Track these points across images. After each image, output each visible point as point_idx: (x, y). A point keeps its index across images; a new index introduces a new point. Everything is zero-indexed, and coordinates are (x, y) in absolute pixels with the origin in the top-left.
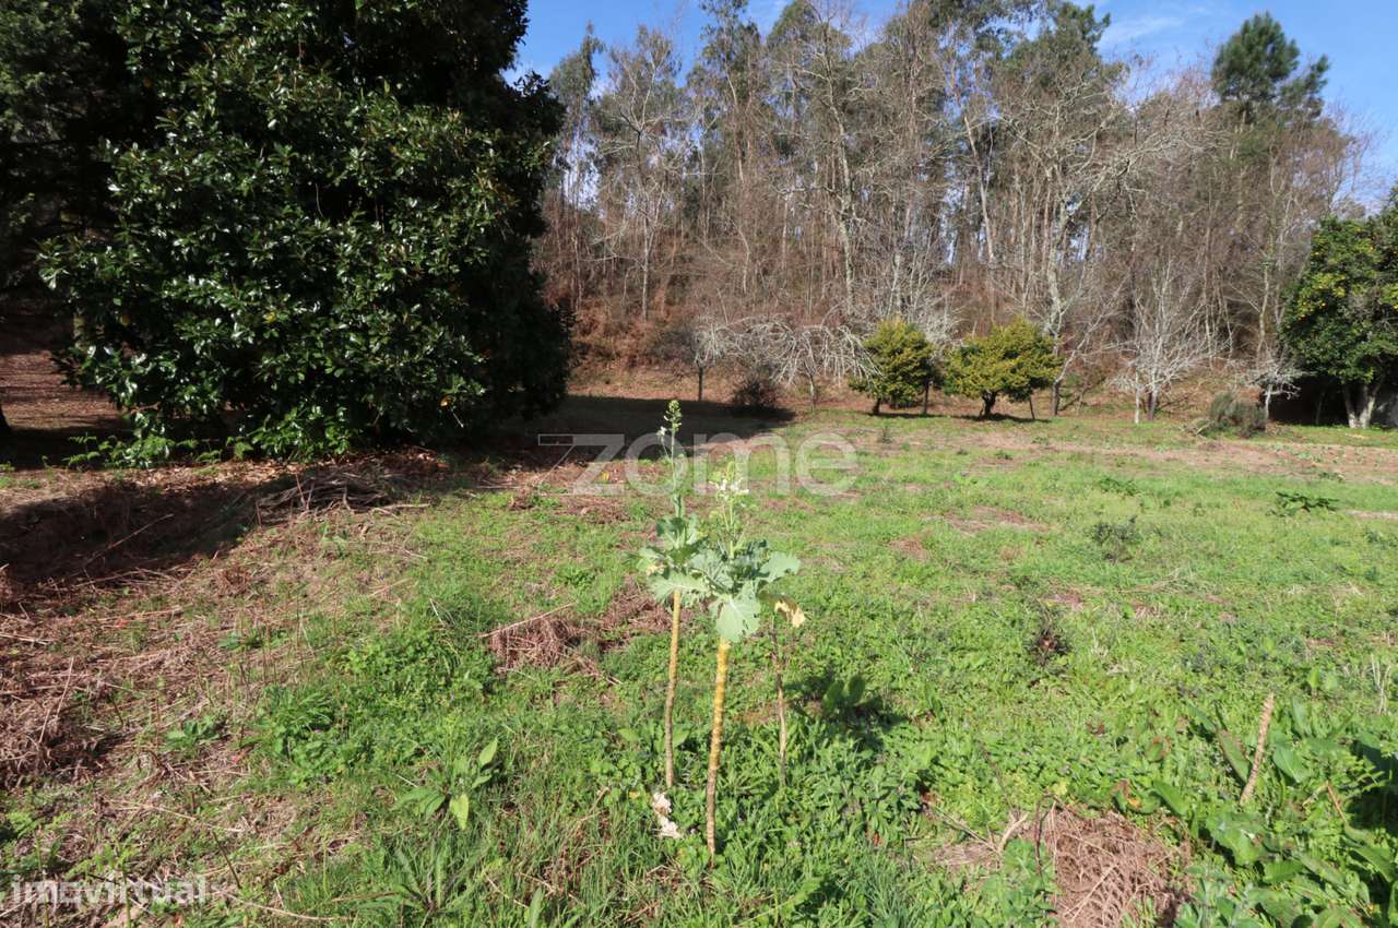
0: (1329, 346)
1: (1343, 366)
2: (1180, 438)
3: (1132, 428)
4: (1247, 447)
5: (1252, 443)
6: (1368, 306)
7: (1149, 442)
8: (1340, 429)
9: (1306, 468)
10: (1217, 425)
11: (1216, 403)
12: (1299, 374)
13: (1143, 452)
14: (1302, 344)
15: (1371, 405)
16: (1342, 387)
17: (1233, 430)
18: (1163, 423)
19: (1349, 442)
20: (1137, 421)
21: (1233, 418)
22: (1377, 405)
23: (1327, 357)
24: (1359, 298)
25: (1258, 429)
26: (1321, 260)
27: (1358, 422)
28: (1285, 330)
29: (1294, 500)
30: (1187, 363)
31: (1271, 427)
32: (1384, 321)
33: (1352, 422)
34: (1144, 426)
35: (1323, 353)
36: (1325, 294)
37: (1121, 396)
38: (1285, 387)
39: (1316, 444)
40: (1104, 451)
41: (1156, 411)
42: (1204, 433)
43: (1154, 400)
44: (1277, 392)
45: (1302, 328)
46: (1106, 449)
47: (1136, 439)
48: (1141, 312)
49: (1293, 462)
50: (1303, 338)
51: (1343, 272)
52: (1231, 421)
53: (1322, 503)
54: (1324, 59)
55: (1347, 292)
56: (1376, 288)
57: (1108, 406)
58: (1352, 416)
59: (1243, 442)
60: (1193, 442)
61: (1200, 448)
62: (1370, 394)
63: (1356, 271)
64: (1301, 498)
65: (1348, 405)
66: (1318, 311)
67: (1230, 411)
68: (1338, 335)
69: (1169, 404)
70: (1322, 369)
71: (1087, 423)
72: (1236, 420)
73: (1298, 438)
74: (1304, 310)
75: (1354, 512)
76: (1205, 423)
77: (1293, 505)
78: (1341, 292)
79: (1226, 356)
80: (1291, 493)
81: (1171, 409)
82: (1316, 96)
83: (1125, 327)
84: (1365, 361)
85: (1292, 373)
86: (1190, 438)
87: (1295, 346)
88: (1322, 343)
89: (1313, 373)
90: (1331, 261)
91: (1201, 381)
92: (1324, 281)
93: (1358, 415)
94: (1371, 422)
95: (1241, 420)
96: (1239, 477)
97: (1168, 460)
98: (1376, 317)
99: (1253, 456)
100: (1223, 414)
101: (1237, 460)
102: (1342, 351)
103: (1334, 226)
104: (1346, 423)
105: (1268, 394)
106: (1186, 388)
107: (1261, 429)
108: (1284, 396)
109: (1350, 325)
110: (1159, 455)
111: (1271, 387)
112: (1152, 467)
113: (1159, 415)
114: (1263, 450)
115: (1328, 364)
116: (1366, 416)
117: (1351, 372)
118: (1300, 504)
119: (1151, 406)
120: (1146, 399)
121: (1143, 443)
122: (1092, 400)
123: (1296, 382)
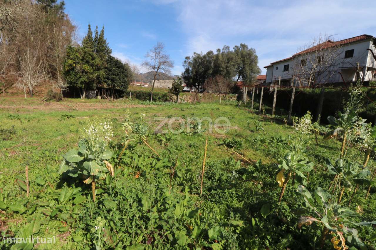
0: (74, 78)
1: (78, 84)
2: (39, 102)
3: (24, 100)
4: (58, 104)
5: (59, 103)
6: (81, 69)
7: (29, 104)
8: (79, 99)
9: (70, 108)
10: (50, 98)
11: (49, 92)
12: (68, 85)
13: (27, 107)
14: (68, 77)
15: (85, 93)
16: (78, 89)
17: (54, 100)
18: (35, 98)
19: (81, 102)
20: (26, 98)
21: (54, 96)
22: (86, 93)
23: (74, 81)
24: (78, 67)
25: (60, 99)
26: (69, 56)
27: (83, 97)
28: (63, 73)
29: (65, 116)
30: (39, 81)
31: (63, 99)
32: (84, 73)
33: (81, 97)
34: (28, 99)
35: (73, 80)
36: (71, 65)
37: (20, 90)
38: (65, 88)
39: (74, 103)
40: (13, 107)
41: (33, 95)
42: (46, 101)
43: (31, 91)
44: (64, 90)
45: (67, 73)
46: (14, 106)
47: (26, 103)
48: (22, 64)
49: (68, 107)
50: (68, 76)
51: (74, 60)
52: (53, 97)
53: (71, 116)
54: (63, 2)
55: (76, 65)
56: (82, 65)
57: (16, 93)
58: (81, 96)
59: (57, 103)
60: (43, 103)
61: (45, 105)
62: (84, 91)
63: (77, 61)
64: (67, 116)
65: (80, 93)
66: (70, 69)
67: (52, 95)
68: (75, 76)
69: (36, 92)
70: (73, 84)
71: (8, 98)
72: (54, 97)
73: (70, 101)
74: (67, 69)
75: (78, 117)
76: (47, 98)
77: (65, 117)
78: (74, 65)
79: (50, 79)
80: (64, 114)
81: (37, 94)
82: (63, 11)
83: (18, 68)
84: (82, 83)
85: (66, 85)
86: (42, 102)
87: (66, 78)
88: (72, 78)
89: (71, 85)
90: (71, 57)
91: (44, 86)
92: (70, 62)
93: (82, 96)
94: (85, 97)
95: (56, 97)
96: (53, 112)
97: (34, 108)
98: (83, 72)
99: (58, 106)
100: (50, 95)
101: (54, 107)
102: (77, 80)
103: (71, 48)
104: (80, 98)
105: (62, 90)
106: (41, 88)
107: (61, 99)
108: (65, 91)
109: (77, 73)
110: (32, 107)
111: (62, 88)
112: (29, 111)
113: (34, 96)
114: (61, 105)
115: (74, 83)
116: (84, 96)
117: (79, 85)
118: (66, 117)
119: (31, 93)
120: (29, 91)
121: (28, 104)
122: (10, 91)
123: (68, 87)
